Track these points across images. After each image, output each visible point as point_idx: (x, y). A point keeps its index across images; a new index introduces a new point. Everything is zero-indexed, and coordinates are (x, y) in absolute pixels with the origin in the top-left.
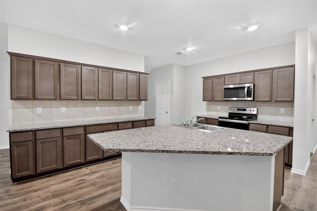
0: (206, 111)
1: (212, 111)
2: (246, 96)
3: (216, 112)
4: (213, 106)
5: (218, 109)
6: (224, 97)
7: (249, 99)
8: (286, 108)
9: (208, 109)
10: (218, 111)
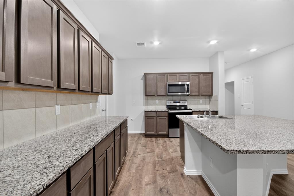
0: (143, 106)
1: (150, 105)
2: (186, 92)
3: (154, 106)
4: (151, 100)
5: (156, 103)
6: (169, 92)
7: (187, 94)
8: (203, 100)
9: (146, 104)
10: (156, 105)
